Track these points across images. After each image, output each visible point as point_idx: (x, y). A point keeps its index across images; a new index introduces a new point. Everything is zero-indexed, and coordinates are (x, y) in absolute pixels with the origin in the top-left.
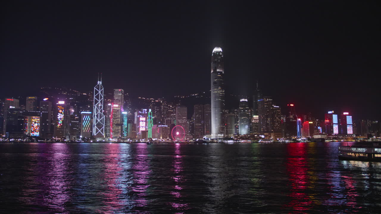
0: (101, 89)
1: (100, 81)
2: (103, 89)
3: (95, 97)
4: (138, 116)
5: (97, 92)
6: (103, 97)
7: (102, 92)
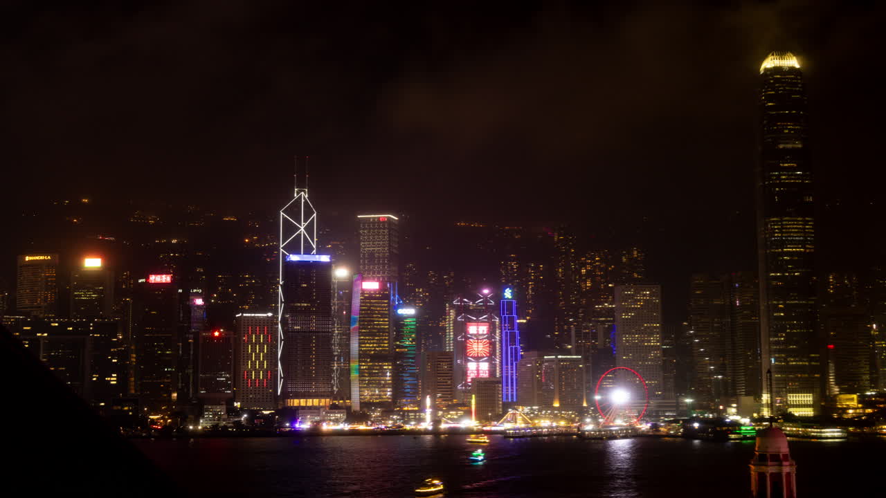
0: (308, 214)
1: (301, 187)
2: (315, 215)
3: (282, 248)
4: (459, 319)
5: (290, 229)
6: (314, 247)
7: (309, 229)
